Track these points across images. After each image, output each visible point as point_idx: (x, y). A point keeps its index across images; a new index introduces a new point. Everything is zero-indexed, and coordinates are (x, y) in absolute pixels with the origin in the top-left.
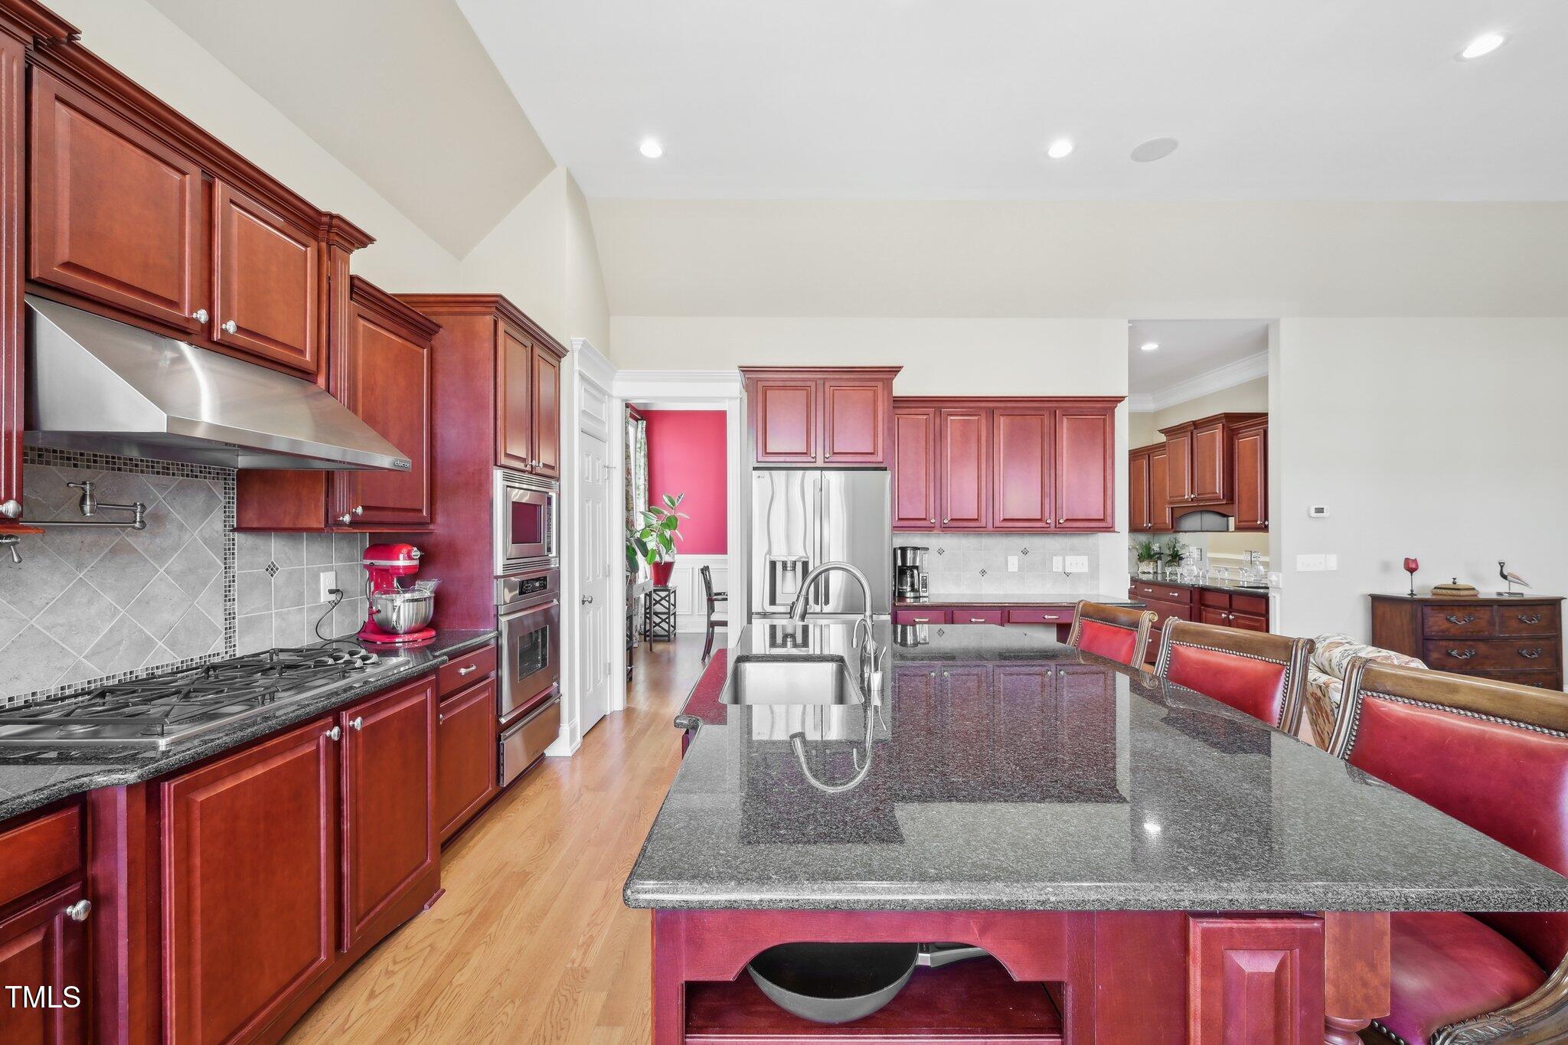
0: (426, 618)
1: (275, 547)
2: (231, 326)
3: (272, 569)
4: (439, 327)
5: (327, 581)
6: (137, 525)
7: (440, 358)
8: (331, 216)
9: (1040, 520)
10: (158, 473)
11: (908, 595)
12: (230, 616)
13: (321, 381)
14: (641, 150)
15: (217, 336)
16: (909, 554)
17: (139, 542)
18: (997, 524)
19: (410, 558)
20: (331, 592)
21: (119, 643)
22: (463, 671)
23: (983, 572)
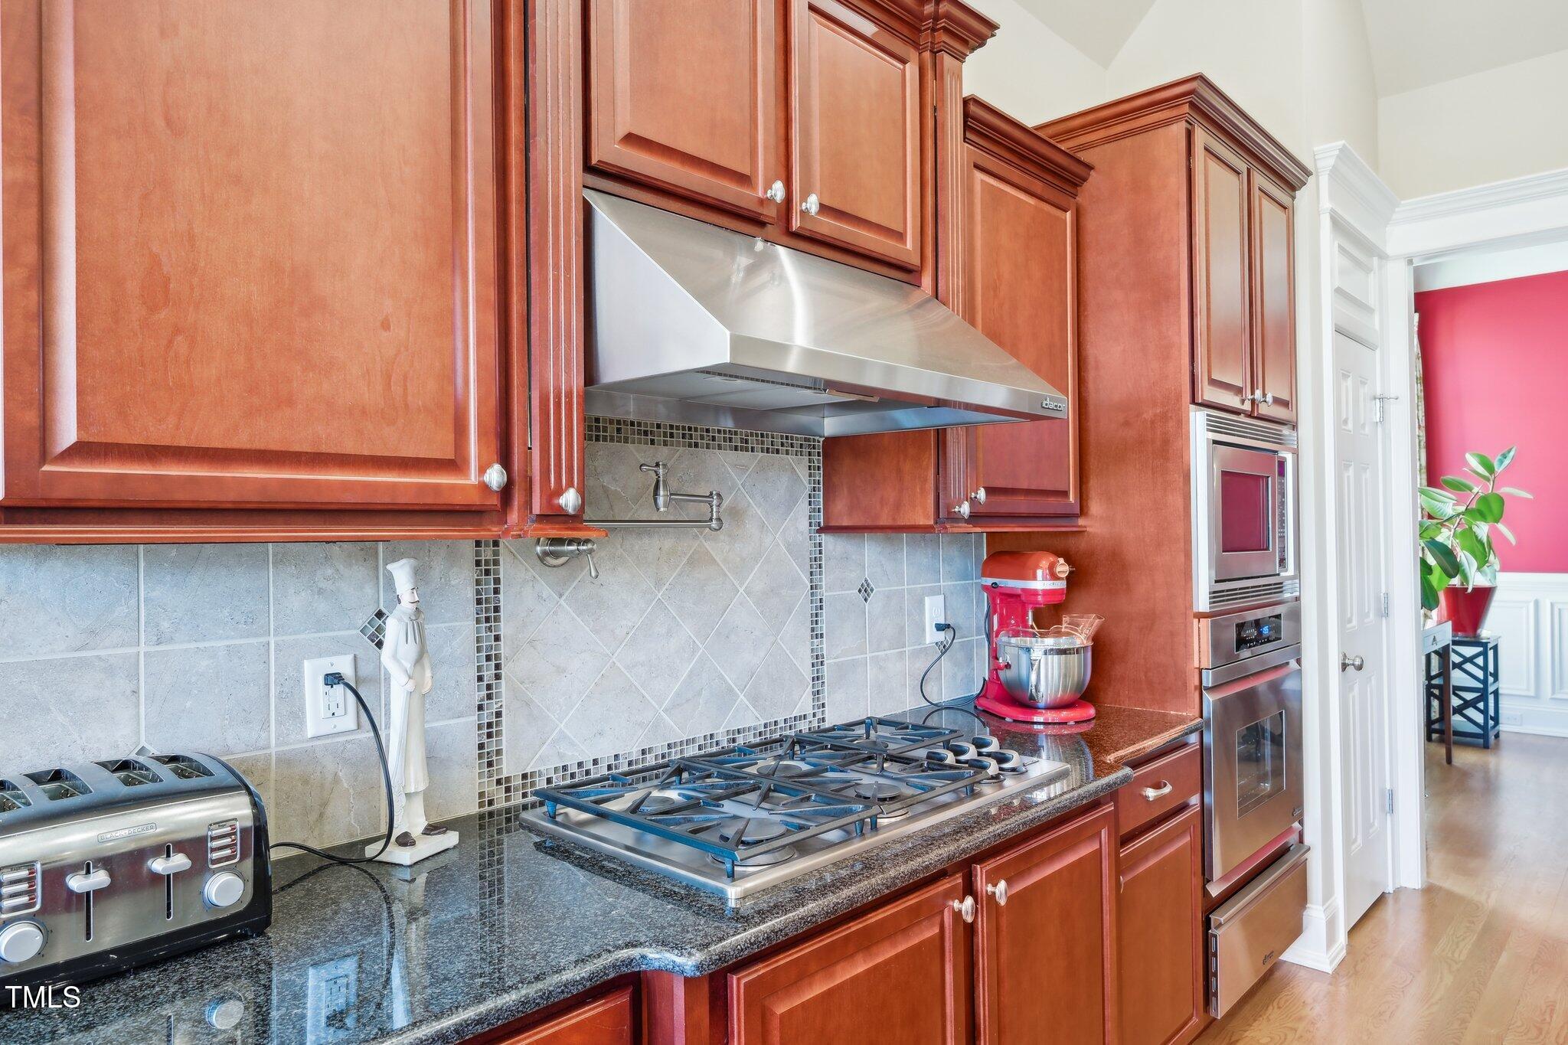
0: (1080, 684)
1: (869, 553)
2: (812, 203)
3: (865, 590)
4: (1090, 168)
5: (934, 610)
6: (714, 524)
7: (1090, 224)
10: (736, 449)
12: (818, 660)
13: (927, 280)
15: (796, 224)
17: (717, 547)
19: (1054, 577)
20: (940, 628)
21: (699, 694)
22: (1151, 793)
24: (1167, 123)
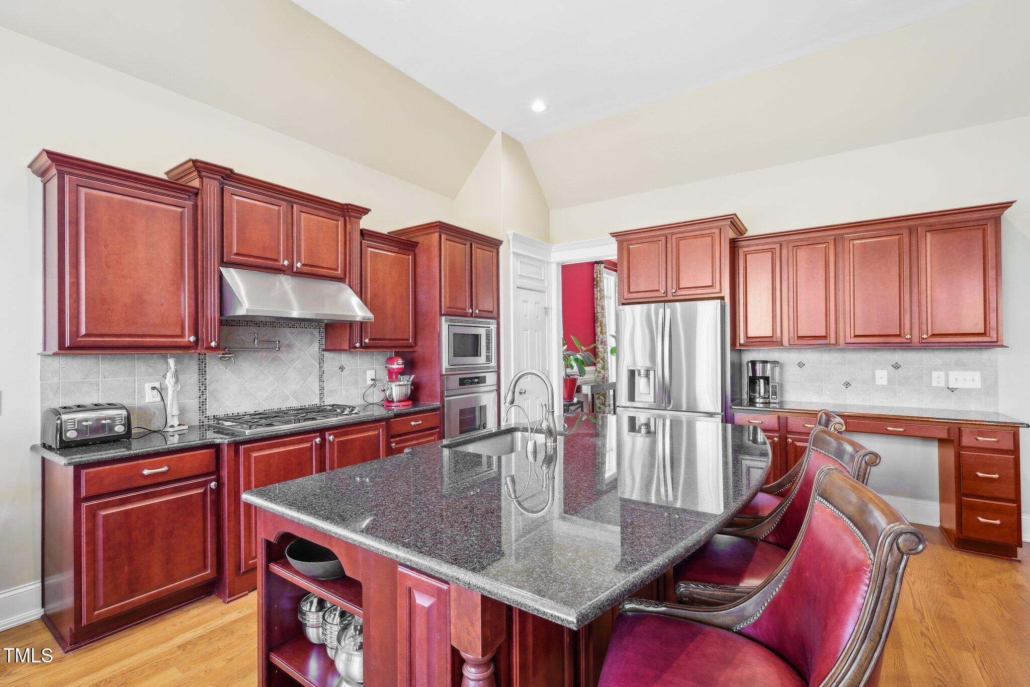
0: (406, 395)
1: (344, 359)
2: (299, 265)
3: (342, 368)
4: (418, 243)
5: (370, 374)
6: (277, 349)
7: (419, 259)
8: (347, 205)
9: (899, 336)
10: (290, 327)
11: (758, 400)
12: (322, 388)
13: (347, 280)
14: (532, 108)
15: (295, 270)
16: (759, 367)
17: (283, 355)
18: (849, 340)
19: (398, 364)
20: (372, 380)
21: (276, 396)
22: (413, 423)
23: (847, 385)
24: (435, 232)
